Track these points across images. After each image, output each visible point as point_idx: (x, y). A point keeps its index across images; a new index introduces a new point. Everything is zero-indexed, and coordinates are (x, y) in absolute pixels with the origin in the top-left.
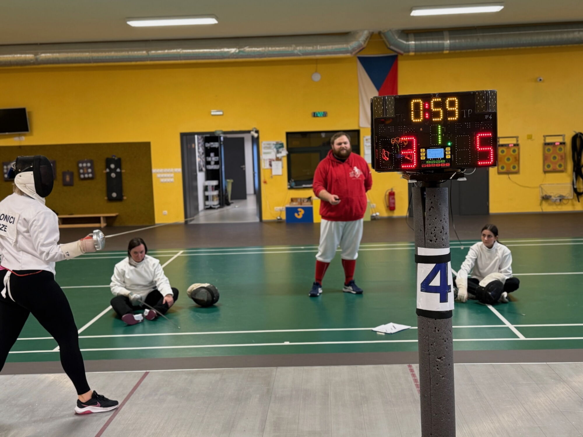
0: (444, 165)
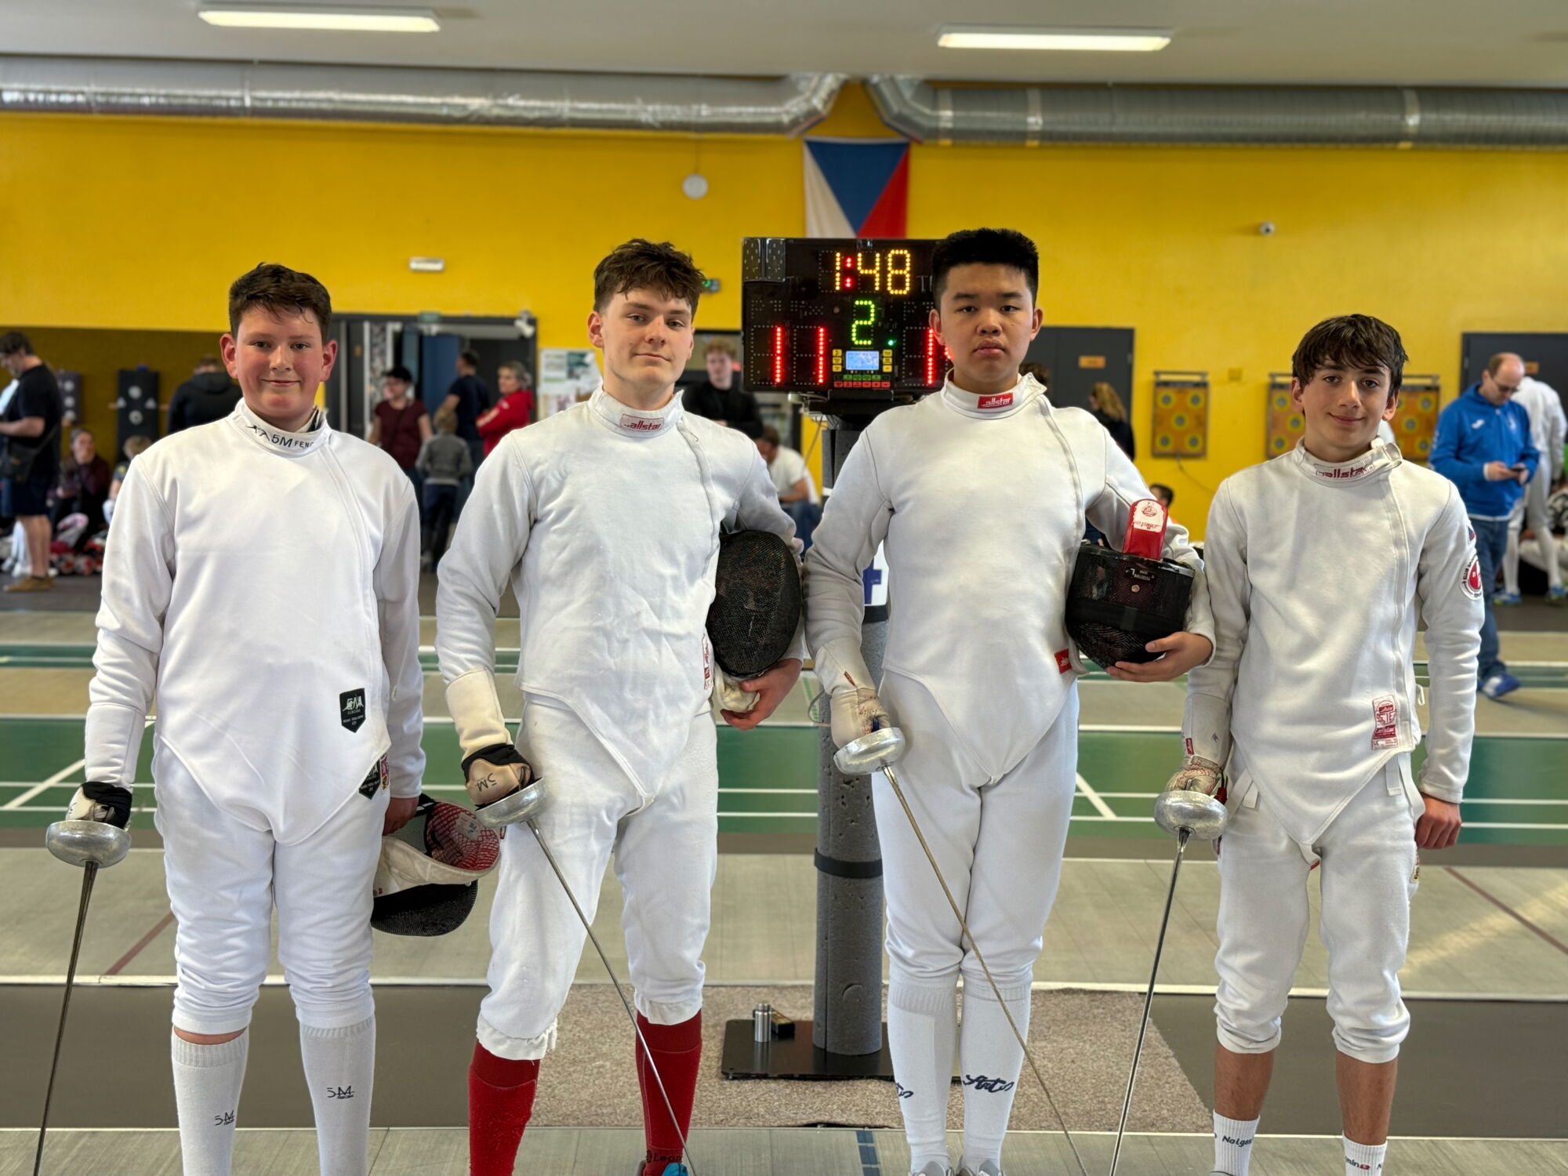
0: (878, 386)
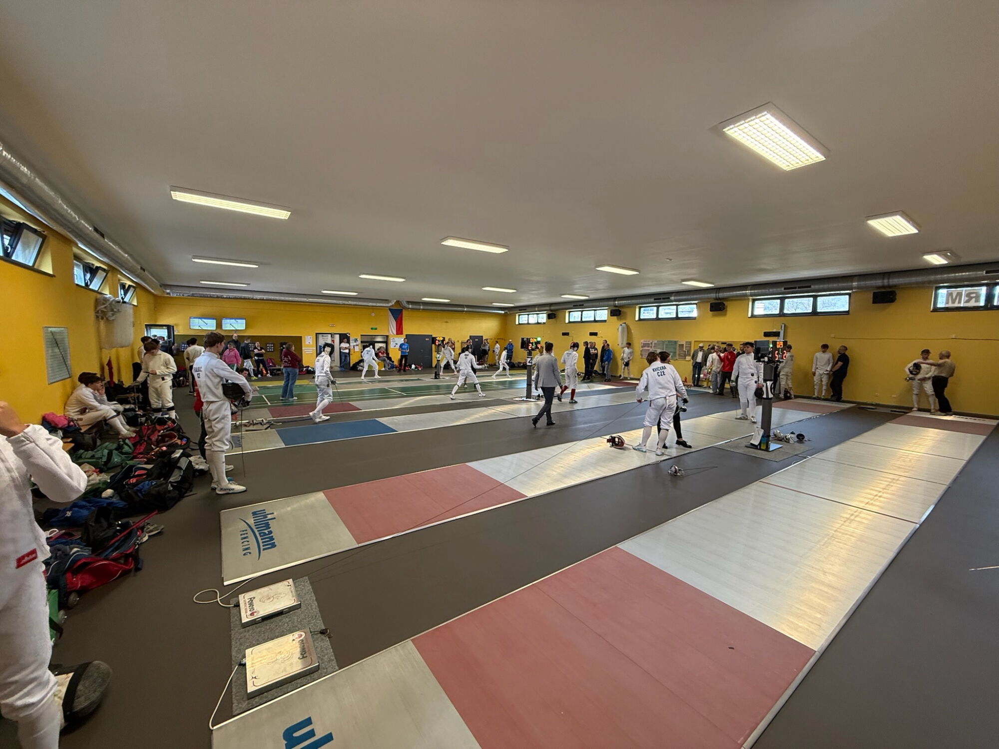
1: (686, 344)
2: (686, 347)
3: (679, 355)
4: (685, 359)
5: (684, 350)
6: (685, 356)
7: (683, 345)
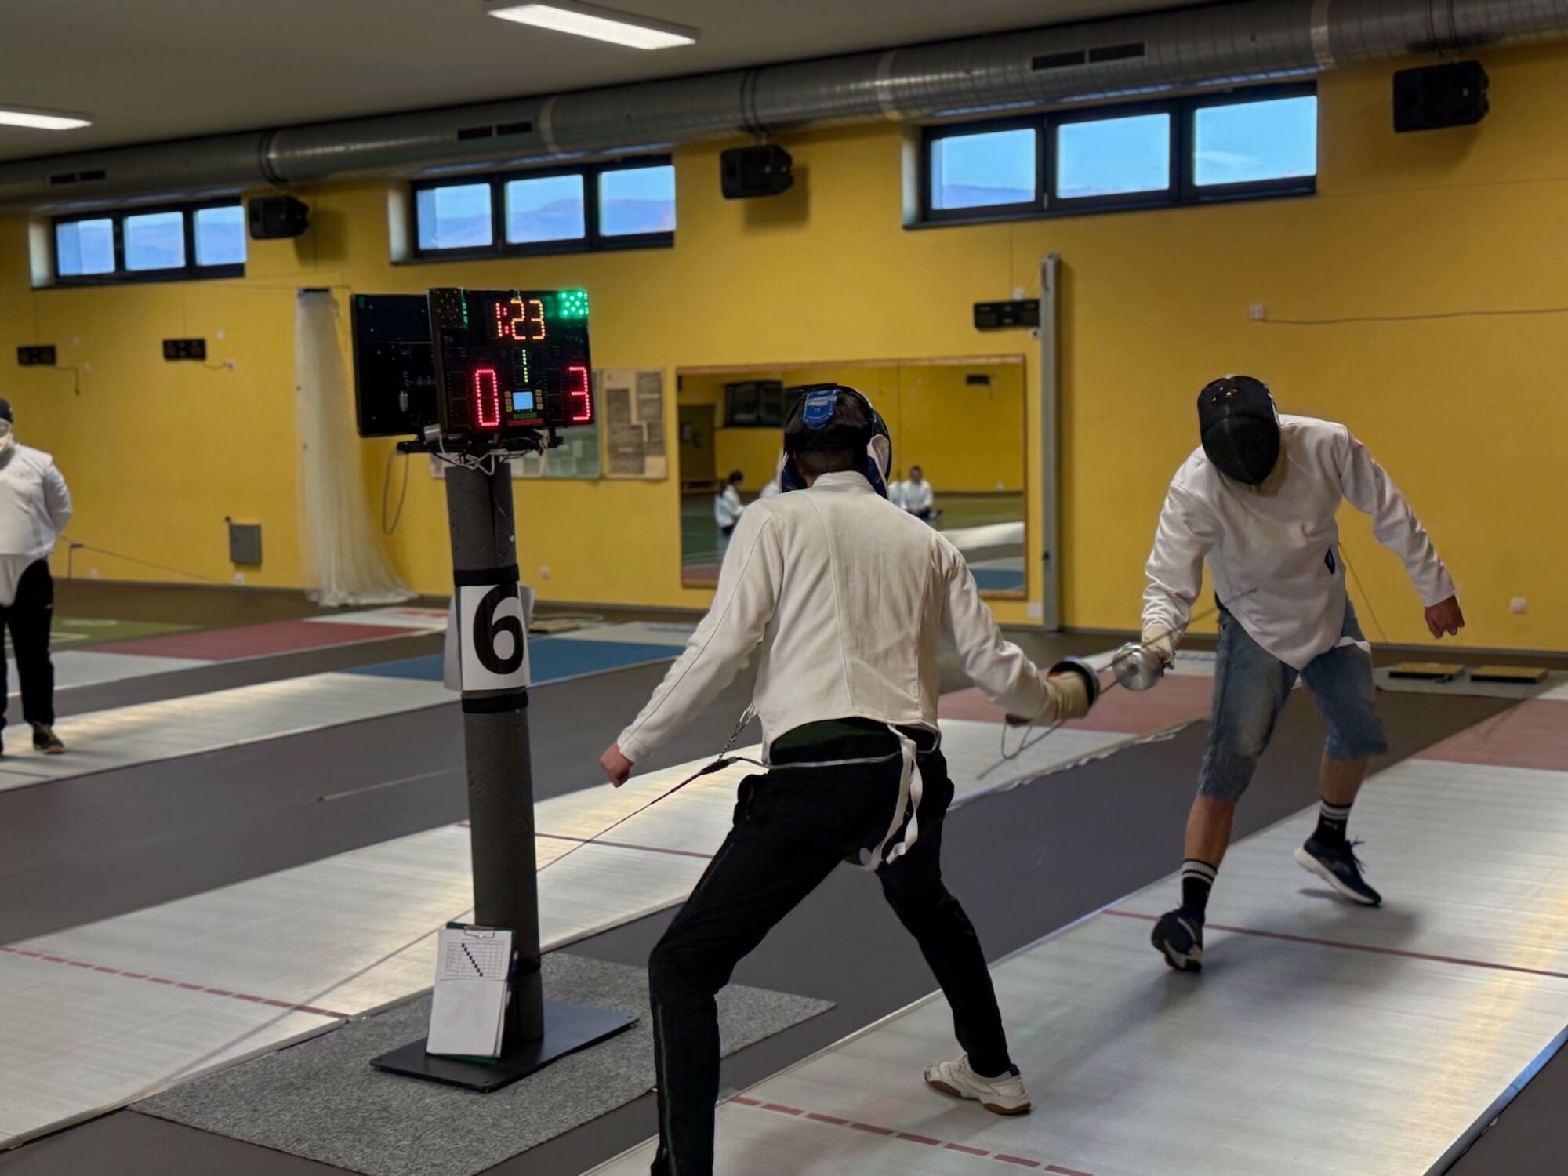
1: (639, 391)
2: (642, 404)
3: (613, 450)
4: (642, 470)
5: (634, 420)
6: (640, 453)
7: (626, 392)
